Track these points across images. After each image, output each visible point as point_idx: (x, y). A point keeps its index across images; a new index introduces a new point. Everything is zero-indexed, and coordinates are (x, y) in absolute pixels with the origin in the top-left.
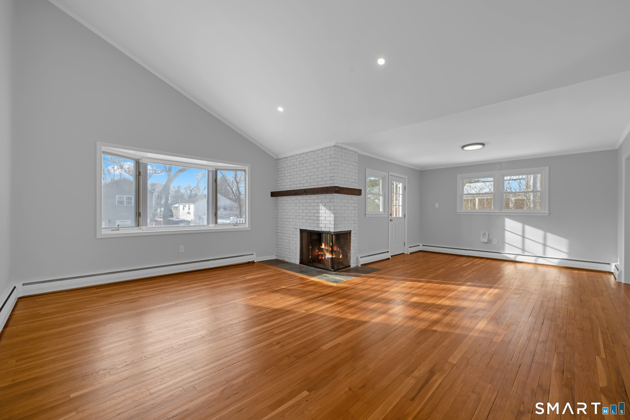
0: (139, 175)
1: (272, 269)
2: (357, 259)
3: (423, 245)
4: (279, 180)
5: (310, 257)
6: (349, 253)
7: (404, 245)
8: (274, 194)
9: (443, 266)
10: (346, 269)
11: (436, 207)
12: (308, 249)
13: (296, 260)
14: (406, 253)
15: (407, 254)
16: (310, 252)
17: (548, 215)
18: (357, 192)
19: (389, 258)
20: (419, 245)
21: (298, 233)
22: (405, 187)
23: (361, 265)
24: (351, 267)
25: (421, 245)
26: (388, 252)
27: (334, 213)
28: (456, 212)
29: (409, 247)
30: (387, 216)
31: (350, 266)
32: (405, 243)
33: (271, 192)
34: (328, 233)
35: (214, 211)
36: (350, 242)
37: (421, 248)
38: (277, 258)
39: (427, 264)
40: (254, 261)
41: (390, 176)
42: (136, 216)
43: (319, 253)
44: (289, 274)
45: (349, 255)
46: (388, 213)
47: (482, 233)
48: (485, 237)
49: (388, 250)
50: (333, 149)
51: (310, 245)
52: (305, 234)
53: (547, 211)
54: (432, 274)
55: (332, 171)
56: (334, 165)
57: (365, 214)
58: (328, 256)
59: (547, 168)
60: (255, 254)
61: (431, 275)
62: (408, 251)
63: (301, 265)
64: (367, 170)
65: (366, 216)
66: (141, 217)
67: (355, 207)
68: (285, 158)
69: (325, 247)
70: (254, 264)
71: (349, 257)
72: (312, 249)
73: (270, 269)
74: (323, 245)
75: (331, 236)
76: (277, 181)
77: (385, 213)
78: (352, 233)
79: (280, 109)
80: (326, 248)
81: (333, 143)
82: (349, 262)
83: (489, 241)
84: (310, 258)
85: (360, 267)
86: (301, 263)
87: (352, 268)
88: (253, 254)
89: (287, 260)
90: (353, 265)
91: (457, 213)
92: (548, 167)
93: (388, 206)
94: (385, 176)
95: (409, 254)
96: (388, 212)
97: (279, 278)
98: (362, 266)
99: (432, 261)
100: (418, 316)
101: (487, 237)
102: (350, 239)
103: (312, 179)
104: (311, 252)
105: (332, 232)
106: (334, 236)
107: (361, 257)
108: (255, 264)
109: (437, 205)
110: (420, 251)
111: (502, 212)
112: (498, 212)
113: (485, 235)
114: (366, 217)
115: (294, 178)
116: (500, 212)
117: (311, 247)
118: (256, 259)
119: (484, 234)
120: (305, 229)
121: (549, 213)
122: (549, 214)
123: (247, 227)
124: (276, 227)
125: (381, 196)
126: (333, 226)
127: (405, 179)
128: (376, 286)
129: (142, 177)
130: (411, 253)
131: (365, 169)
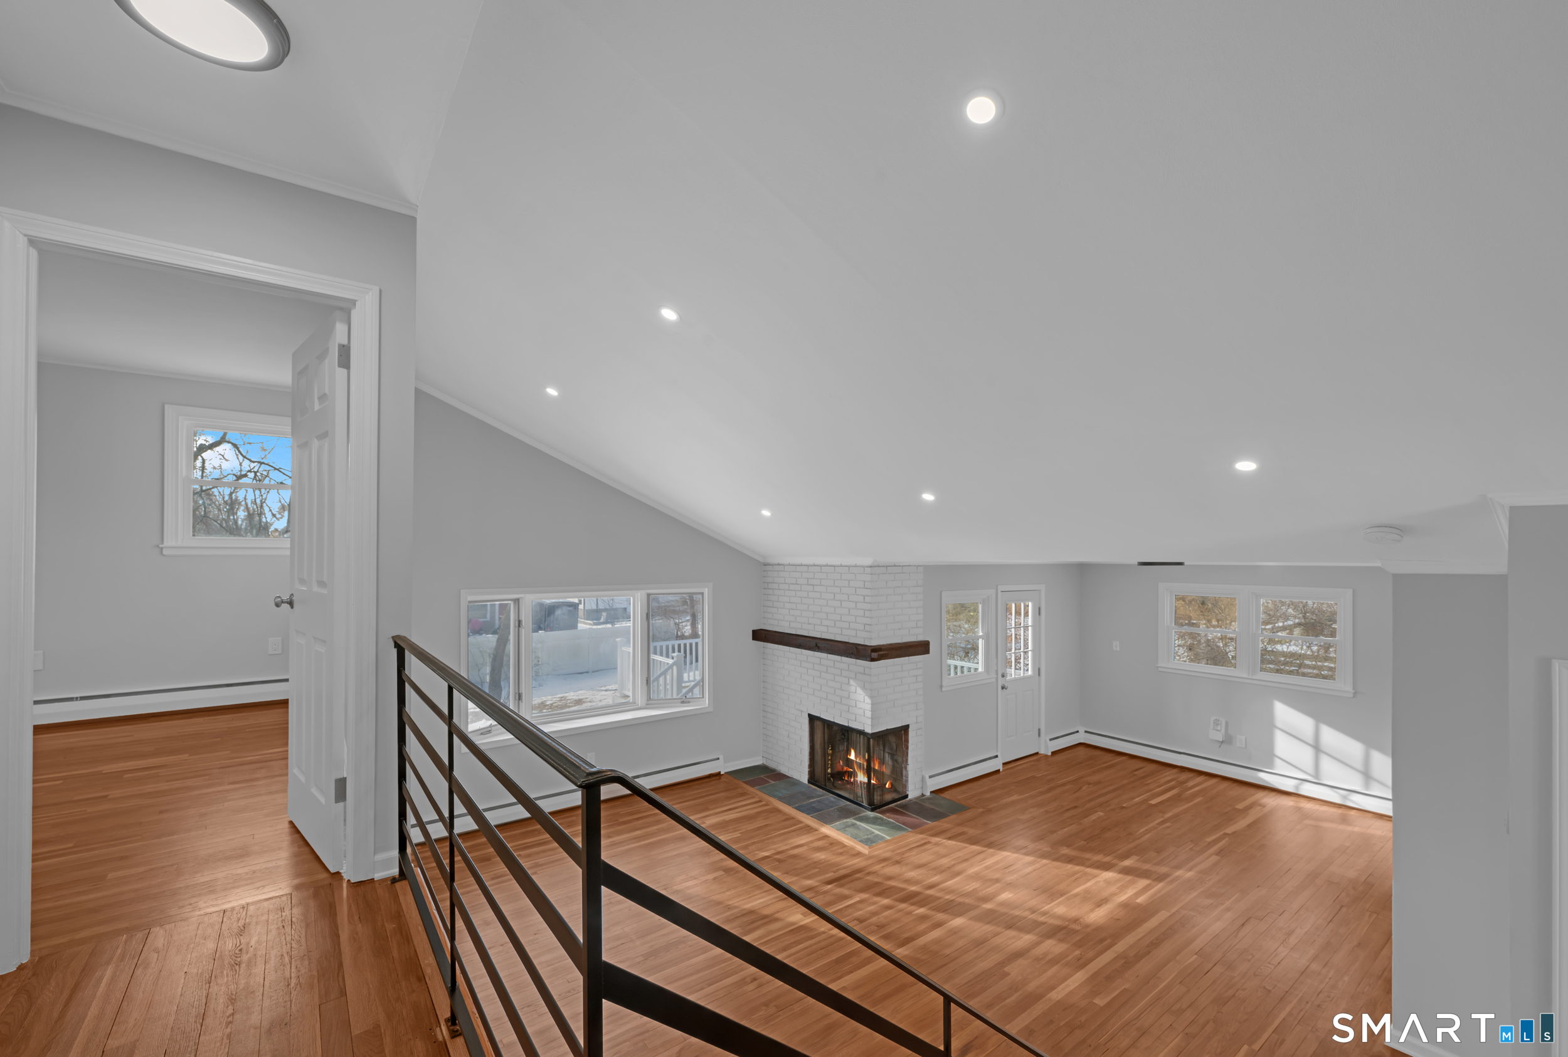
0: (519, 626)
1: (754, 797)
2: (923, 780)
3: (1086, 732)
4: (769, 607)
5: (829, 771)
6: (906, 768)
7: (1039, 735)
8: (759, 635)
9: (1107, 802)
10: (899, 803)
11: (1115, 649)
12: (825, 754)
13: (800, 772)
14: (1042, 752)
15: (1046, 756)
16: (829, 760)
17: (1352, 696)
18: (922, 648)
19: (999, 770)
20: (1078, 732)
21: (806, 722)
22: (1039, 609)
23: (931, 792)
24: (910, 797)
25: (1082, 730)
26: (997, 756)
27: (871, 697)
28: (1158, 667)
29: (1051, 740)
30: (994, 680)
31: (907, 796)
32: (1039, 730)
33: (754, 632)
34: (861, 733)
35: (645, 675)
36: (907, 748)
37: (1081, 738)
38: (765, 763)
39: (1075, 792)
40: (720, 772)
41: (999, 593)
42: (515, 699)
43: (845, 768)
44: (785, 814)
45: (904, 772)
46: (997, 674)
47: (1213, 719)
48: (1218, 730)
49: (997, 751)
50: (868, 570)
51: (828, 747)
52: (818, 725)
53: (1349, 688)
54: (1069, 828)
55: (867, 614)
56: (870, 603)
57: (941, 686)
58: (862, 778)
59: (1350, 592)
60: (721, 757)
61: (1065, 830)
62: (1047, 747)
63: (811, 785)
64: (944, 594)
65: (944, 689)
66: (522, 702)
67: (917, 676)
68: (779, 564)
69: (856, 757)
70: (720, 779)
71: (904, 778)
72: (832, 755)
73: (749, 797)
74: (853, 752)
75: (866, 739)
76: (764, 606)
77: (988, 674)
78: (910, 729)
79: (766, 513)
80: (858, 761)
81: (868, 561)
82: (905, 786)
83: (1228, 740)
84: (829, 774)
85: (928, 799)
86: (812, 780)
87: (911, 800)
88: (718, 759)
89: (783, 770)
90: (913, 793)
91: (1160, 669)
92: (1351, 590)
93: (997, 658)
94: (988, 597)
95: (1050, 754)
96: (997, 671)
97: (766, 826)
98: (933, 794)
99: (1089, 784)
100: (991, 940)
101: (1223, 730)
102: (907, 741)
103: (832, 620)
104: (831, 760)
105: (868, 734)
106: (871, 740)
107: (930, 777)
108: (723, 779)
109: (1116, 645)
110: (1080, 744)
111: (1254, 677)
112: (1246, 676)
113: (1218, 724)
114: (942, 691)
115: (796, 609)
116: (1250, 677)
117: (831, 751)
118: (723, 767)
119: (1217, 722)
120: (819, 716)
121: (1354, 691)
122: (1355, 694)
123: (707, 706)
124: (763, 699)
125: (980, 640)
126: (869, 722)
127: (1039, 590)
128: (943, 859)
129: (523, 630)
130: (1054, 753)
131: (941, 592)
